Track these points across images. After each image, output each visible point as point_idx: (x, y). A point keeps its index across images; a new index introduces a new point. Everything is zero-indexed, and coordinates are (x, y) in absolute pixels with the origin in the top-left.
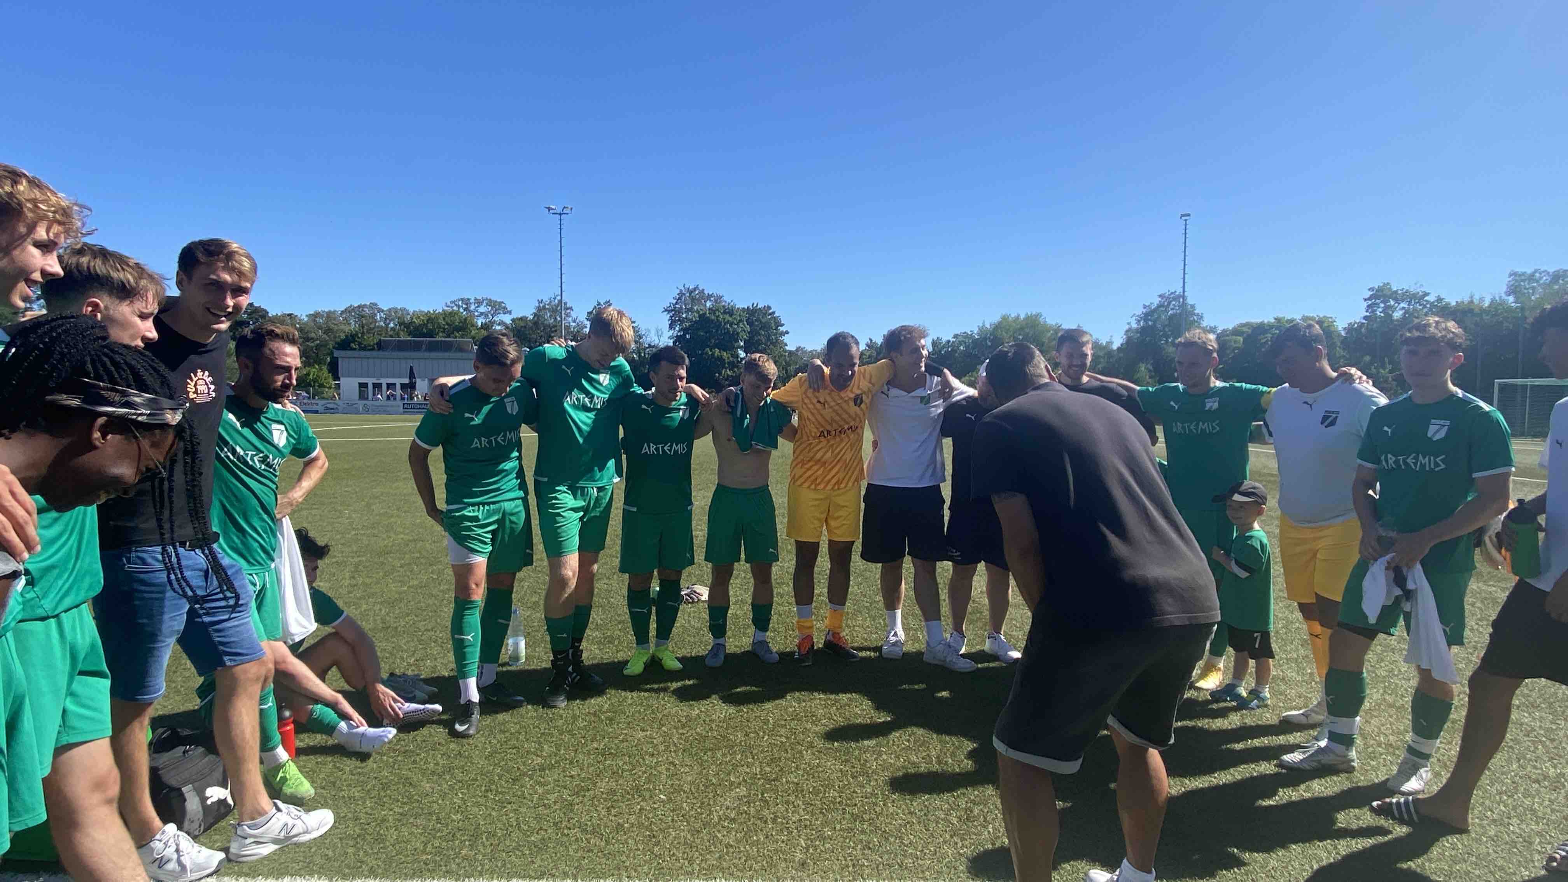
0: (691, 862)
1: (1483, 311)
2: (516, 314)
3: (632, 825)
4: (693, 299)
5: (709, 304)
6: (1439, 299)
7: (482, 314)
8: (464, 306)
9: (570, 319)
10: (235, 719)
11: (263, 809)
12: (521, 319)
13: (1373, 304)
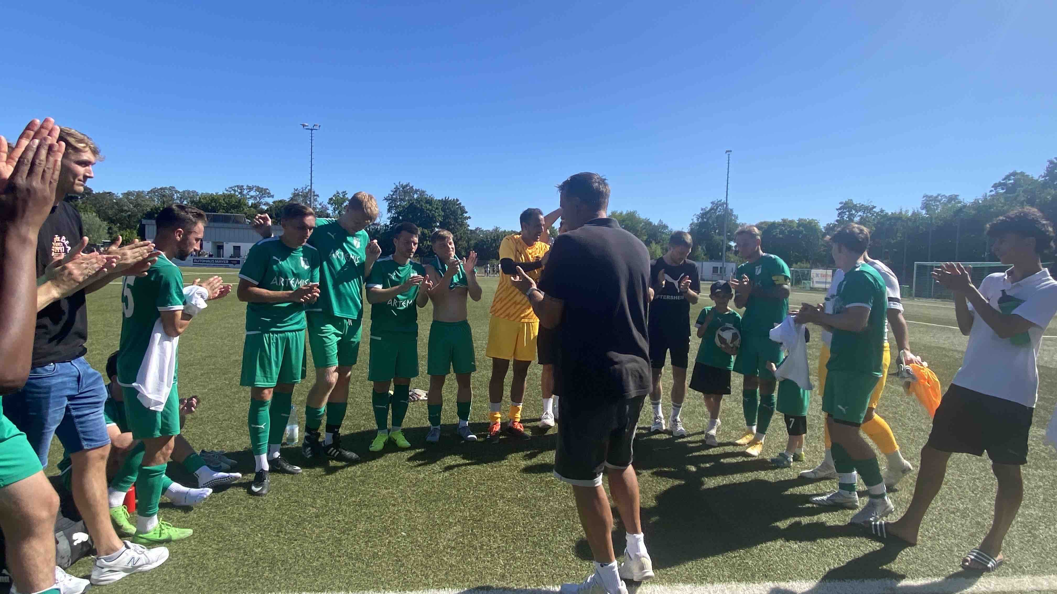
0: (427, 577)
1: (909, 219)
2: (277, 198)
3: (384, 553)
4: (405, 192)
5: (415, 196)
6: (882, 211)
7: (252, 197)
8: (239, 191)
9: (316, 203)
10: (87, 487)
11: (115, 547)
12: (280, 201)
13: (842, 212)
